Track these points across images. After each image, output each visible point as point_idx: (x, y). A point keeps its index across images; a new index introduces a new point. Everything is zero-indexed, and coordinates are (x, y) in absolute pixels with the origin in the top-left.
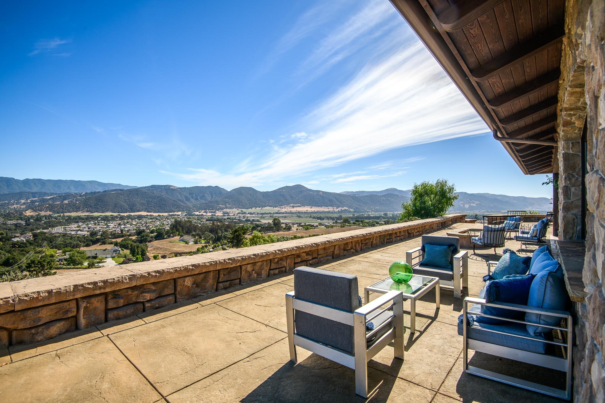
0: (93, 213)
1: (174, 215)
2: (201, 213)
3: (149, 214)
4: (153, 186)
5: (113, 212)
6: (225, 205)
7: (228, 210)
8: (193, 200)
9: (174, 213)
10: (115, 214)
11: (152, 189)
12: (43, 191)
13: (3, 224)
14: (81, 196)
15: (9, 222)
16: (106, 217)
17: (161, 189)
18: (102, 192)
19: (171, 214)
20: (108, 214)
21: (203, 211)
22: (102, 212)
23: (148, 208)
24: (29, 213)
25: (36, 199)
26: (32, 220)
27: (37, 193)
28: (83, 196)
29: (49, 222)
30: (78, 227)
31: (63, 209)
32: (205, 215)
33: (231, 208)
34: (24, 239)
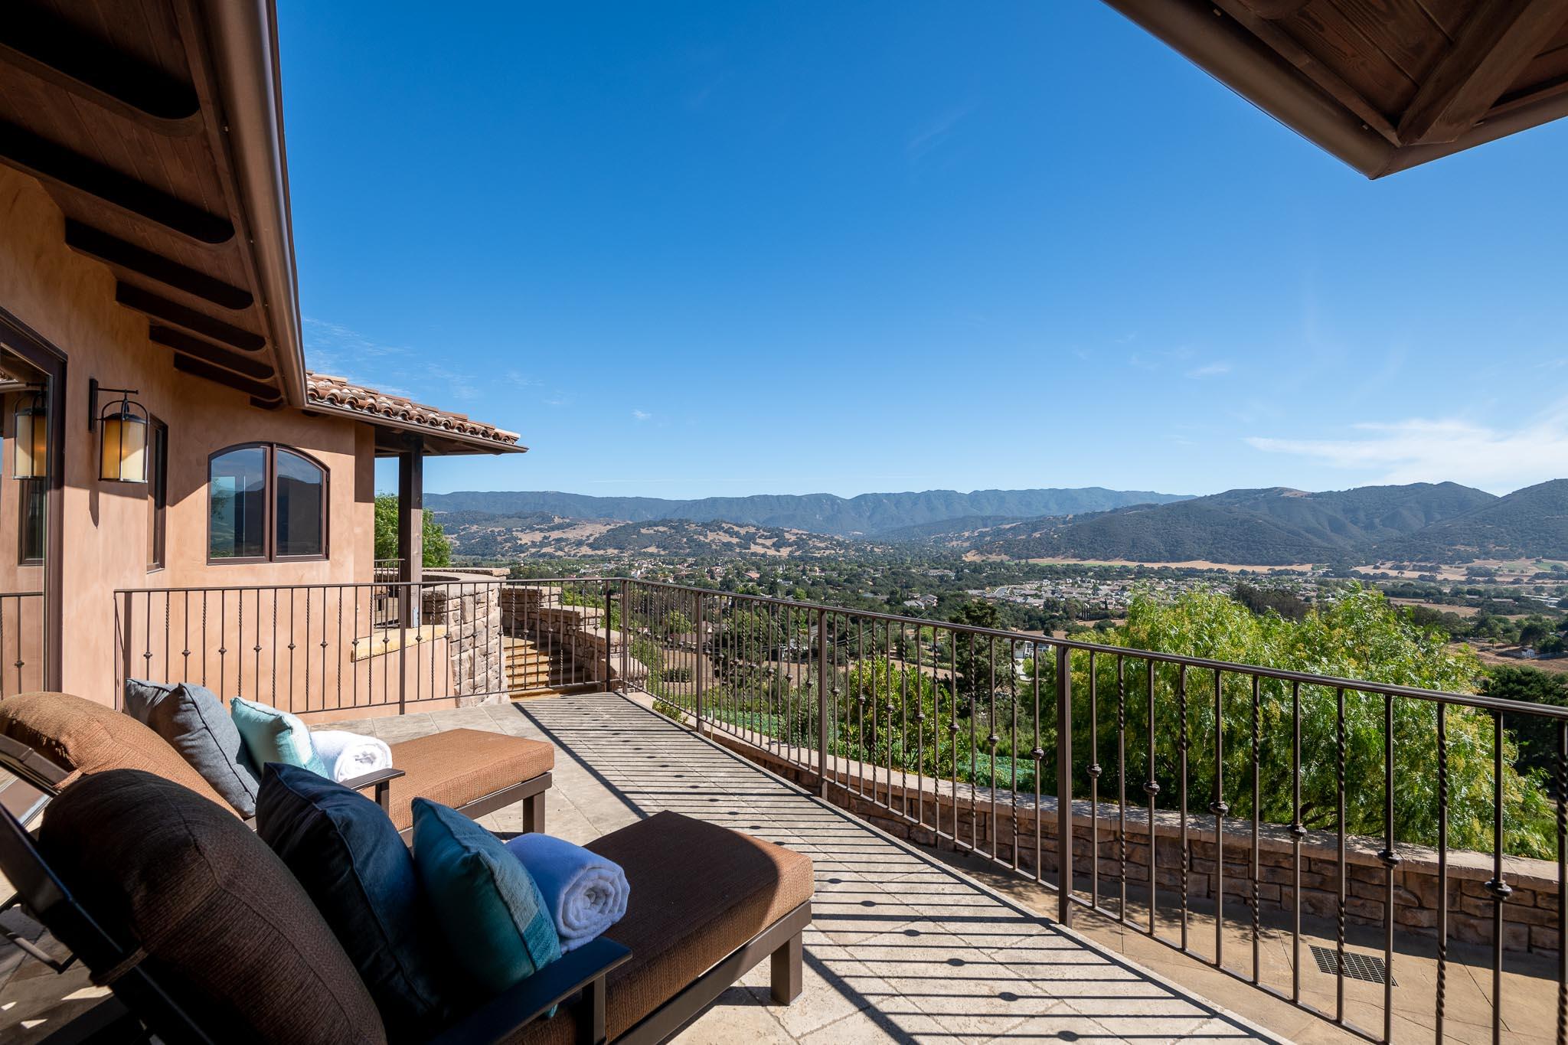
0: (1084, 560)
1: (1287, 573)
2: (1378, 571)
3: (1216, 567)
4: (1231, 494)
5: (1128, 560)
6: (1480, 546)
7: (1492, 565)
8: (1355, 530)
9: (1289, 568)
10: (1132, 565)
11: (1230, 500)
12: (1002, 513)
13: (923, 575)
14: (1065, 523)
15: (933, 572)
16: (1107, 570)
17: (1256, 499)
18: (1110, 512)
19: (1277, 568)
20: (1117, 563)
21: (1389, 564)
22: (1105, 560)
23: (1215, 551)
24: (970, 557)
25: (987, 529)
26: (967, 570)
27: (989, 517)
28: (1069, 522)
29: (994, 576)
30: (1039, 589)
31: (1028, 549)
32: (1396, 578)
33: (1504, 556)
34: (923, 605)
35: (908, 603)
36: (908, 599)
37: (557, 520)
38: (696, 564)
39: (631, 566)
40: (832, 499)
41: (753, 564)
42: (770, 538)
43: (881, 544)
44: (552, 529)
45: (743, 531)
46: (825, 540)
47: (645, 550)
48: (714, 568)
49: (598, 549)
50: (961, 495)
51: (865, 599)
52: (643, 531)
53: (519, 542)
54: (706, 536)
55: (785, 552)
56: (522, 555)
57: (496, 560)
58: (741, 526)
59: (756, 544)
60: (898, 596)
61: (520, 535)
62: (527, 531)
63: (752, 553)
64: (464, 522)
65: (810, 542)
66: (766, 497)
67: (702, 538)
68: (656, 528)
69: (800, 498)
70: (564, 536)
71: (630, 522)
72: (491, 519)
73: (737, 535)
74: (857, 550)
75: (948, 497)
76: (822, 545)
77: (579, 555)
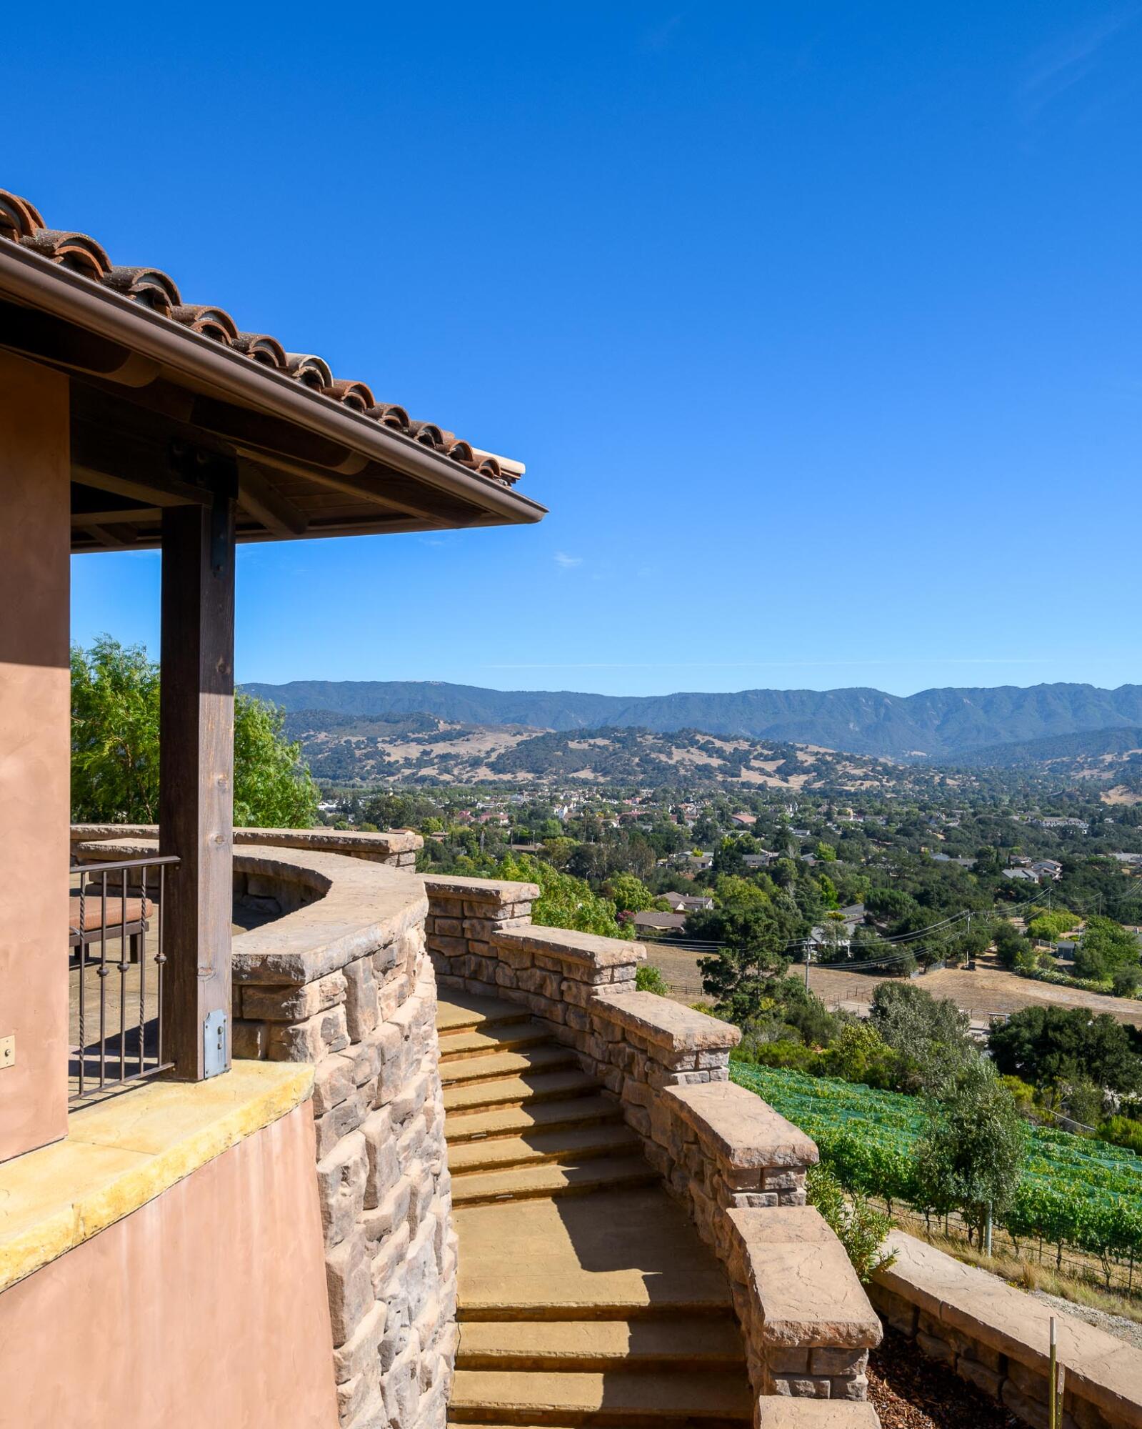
13: (1031, 825)
15: (1049, 822)
24: (1115, 797)
26: (1110, 820)
34: (1036, 876)
35: (1010, 873)
36: (1009, 867)
37: (442, 726)
38: (654, 798)
39: (554, 800)
40: (876, 697)
41: (745, 801)
42: (773, 759)
43: (958, 772)
44: (435, 740)
45: (728, 748)
46: (865, 764)
47: (575, 775)
48: (682, 806)
49: (500, 772)
50: (1100, 693)
51: (936, 865)
52: (573, 745)
53: (387, 759)
54: (670, 755)
55: (796, 782)
56: (391, 779)
57: (353, 786)
58: (725, 739)
59: (749, 768)
60: (993, 859)
61: (388, 748)
62: (399, 742)
63: (743, 784)
64: (308, 726)
65: (839, 767)
66: (767, 693)
67: (663, 758)
68: (592, 741)
69: (824, 694)
70: (452, 750)
71: (553, 731)
72: (345, 723)
73: (720, 753)
74: (916, 782)
75: (1077, 695)
76: (859, 772)
77: (474, 780)
